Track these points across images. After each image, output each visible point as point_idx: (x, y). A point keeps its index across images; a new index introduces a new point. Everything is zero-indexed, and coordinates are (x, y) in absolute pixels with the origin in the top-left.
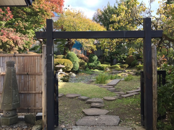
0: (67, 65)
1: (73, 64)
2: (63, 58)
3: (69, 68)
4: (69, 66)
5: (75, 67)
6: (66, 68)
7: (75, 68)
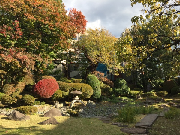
0: (86, 91)
1: (93, 90)
2: (81, 83)
3: (88, 95)
4: (88, 92)
5: (96, 93)
6: (84, 95)
7: (97, 95)
